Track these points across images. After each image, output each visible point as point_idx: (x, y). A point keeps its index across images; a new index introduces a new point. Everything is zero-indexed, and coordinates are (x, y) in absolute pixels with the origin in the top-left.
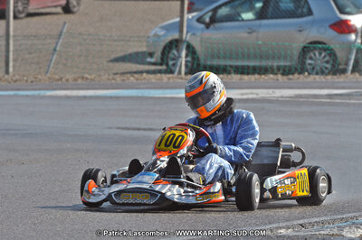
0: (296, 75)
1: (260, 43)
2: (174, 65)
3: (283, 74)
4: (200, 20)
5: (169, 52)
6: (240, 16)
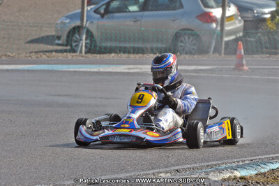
1: (143, 29)
2: (76, 46)
4: (96, 11)
5: (72, 36)
6: (127, 8)
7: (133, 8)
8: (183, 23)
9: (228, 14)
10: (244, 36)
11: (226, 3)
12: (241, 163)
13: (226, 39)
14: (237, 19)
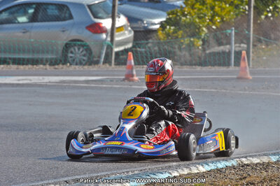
0: (61, 66)
1: (32, 40)
3: (50, 65)
6: (16, 19)
7: (23, 19)
8: (74, 34)
9: (118, 25)
10: (134, 47)
11: (116, 14)
12: (130, 174)
13: (116, 50)
14: (127, 30)
